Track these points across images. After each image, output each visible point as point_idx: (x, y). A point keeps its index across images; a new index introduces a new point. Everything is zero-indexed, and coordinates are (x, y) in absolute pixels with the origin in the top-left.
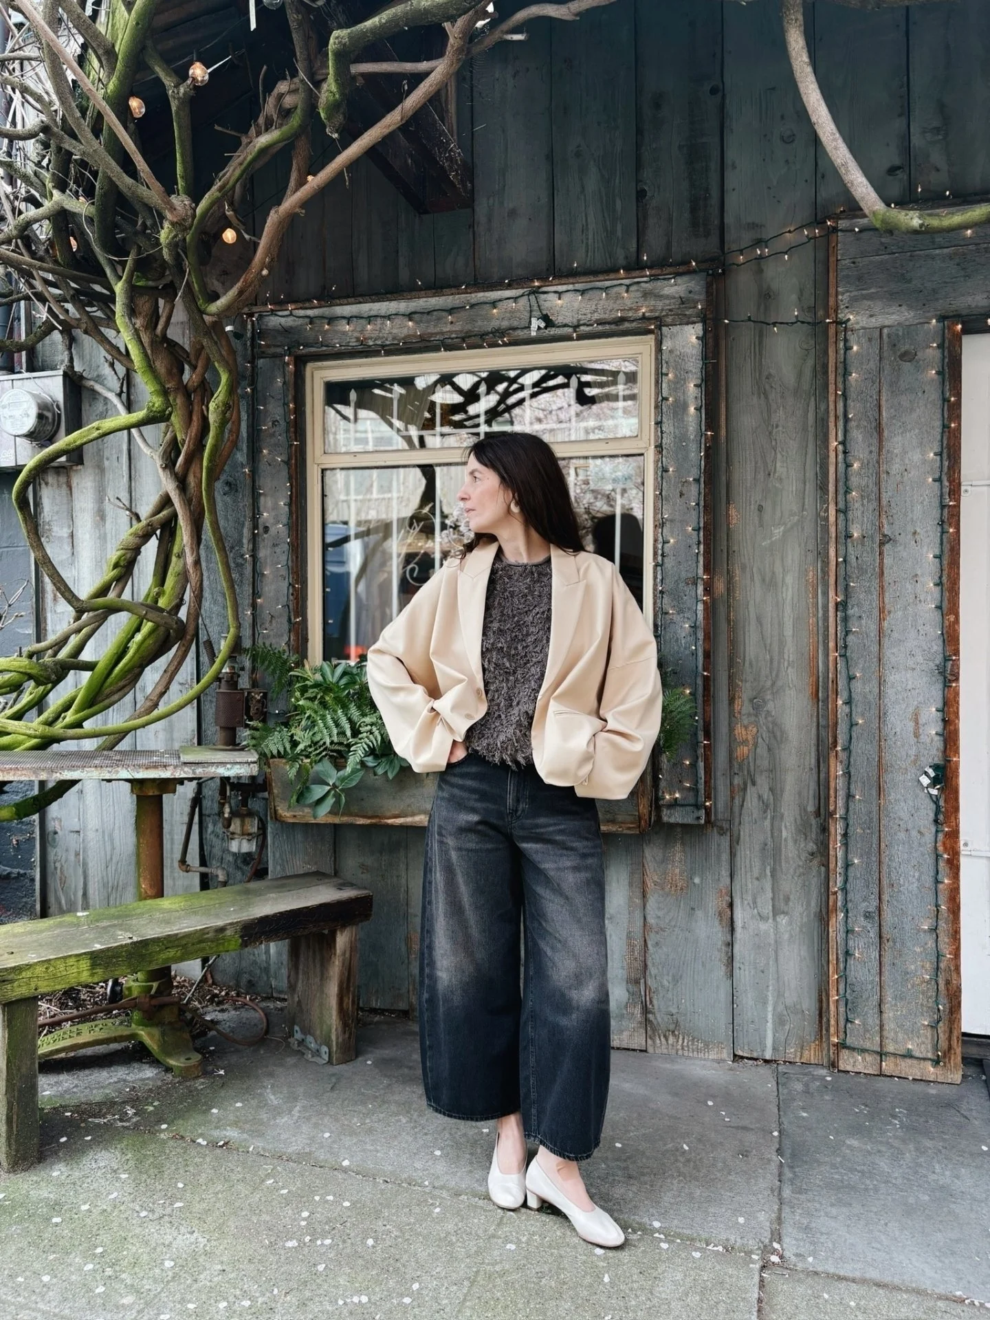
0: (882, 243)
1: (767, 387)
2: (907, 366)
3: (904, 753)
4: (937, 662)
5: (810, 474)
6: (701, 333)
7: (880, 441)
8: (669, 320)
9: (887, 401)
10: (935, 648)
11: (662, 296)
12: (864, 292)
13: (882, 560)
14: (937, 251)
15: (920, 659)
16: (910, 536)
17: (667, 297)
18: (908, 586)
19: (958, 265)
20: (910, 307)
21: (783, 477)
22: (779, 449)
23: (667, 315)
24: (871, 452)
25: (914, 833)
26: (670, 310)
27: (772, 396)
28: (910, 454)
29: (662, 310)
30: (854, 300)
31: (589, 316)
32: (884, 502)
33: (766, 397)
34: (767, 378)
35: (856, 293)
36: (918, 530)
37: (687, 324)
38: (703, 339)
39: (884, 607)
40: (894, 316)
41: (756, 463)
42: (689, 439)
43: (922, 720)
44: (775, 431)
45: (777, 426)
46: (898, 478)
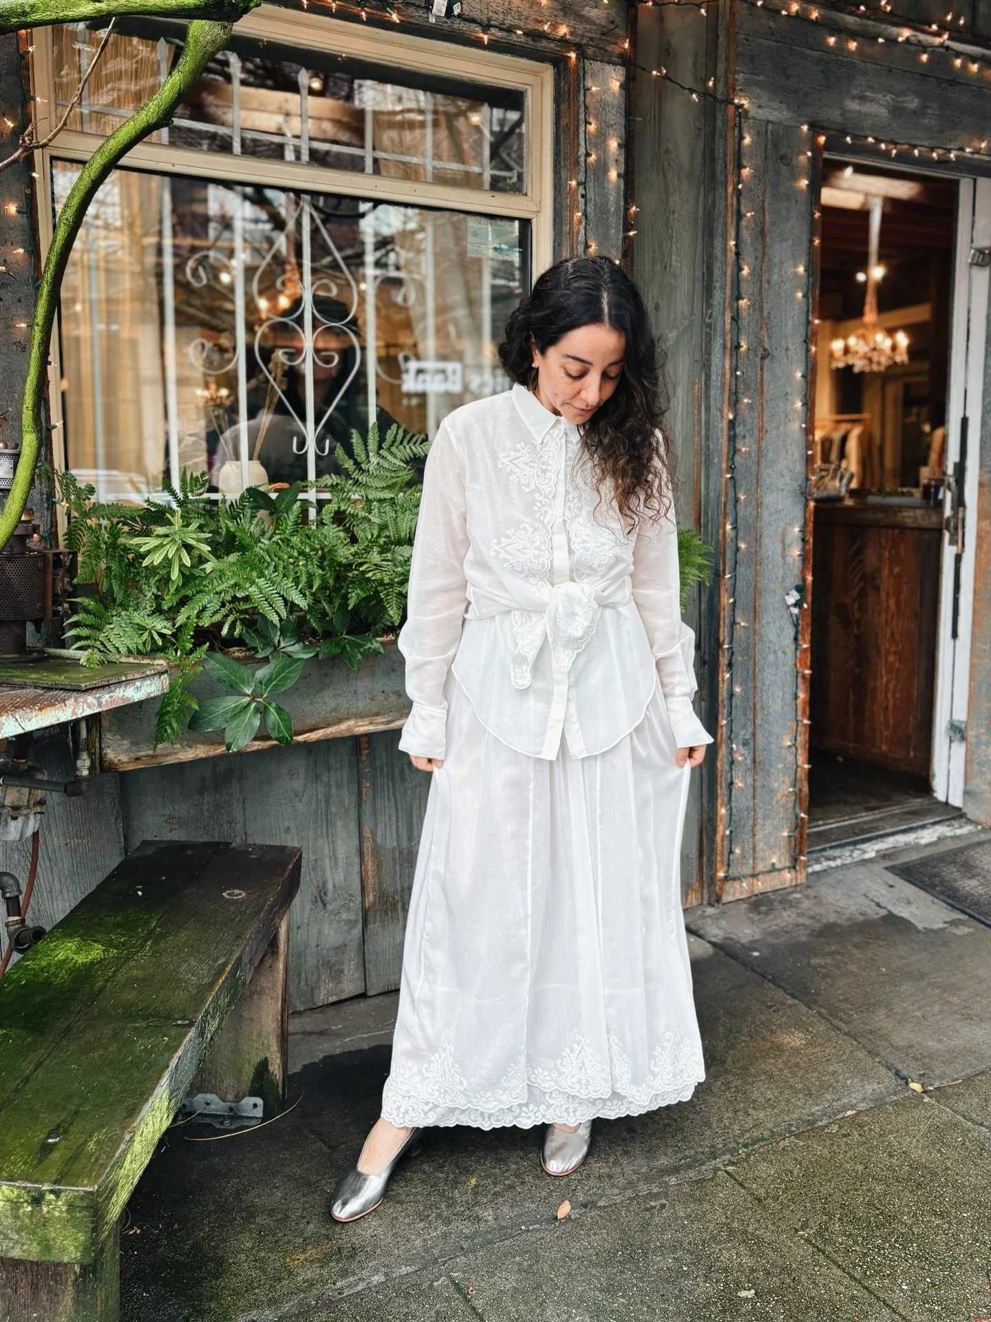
0: (770, 27)
1: (666, 164)
2: (784, 170)
3: (774, 576)
4: (800, 482)
5: (698, 274)
6: (622, 79)
7: (764, 247)
8: (590, 51)
9: (769, 204)
10: (798, 467)
11: (582, 16)
12: (756, 78)
13: (762, 375)
14: (809, 52)
15: (787, 479)
16: (784, 352)
17: (587, 20)
18: (781, 404)
19: (823, 72)
20: (789, 108)
21: (678, 272)
22: (674, 240)
23: (587, 45)
24: (757, 257)
25: (780, 653)
26: (591, 39)
27: (670, 176)
28: (785, 265)
29: (583, 36)
30: (748, 83)
31: (501, 17)
32: (765, 315)
33: (664, 176)
34: (665, 153)
35: (749, 76)
36: (790, 345)
37: (608, 63)
38: (625, 86)
39: (762, 426)
40: (776, 113)
41: (654, 252)
42: (609, 211)
43: (788, 542)
44: (671, 217)
45: (674, 212)
46: (777, 287)
